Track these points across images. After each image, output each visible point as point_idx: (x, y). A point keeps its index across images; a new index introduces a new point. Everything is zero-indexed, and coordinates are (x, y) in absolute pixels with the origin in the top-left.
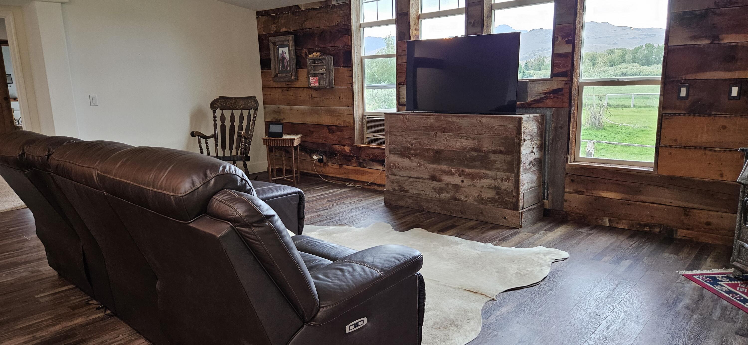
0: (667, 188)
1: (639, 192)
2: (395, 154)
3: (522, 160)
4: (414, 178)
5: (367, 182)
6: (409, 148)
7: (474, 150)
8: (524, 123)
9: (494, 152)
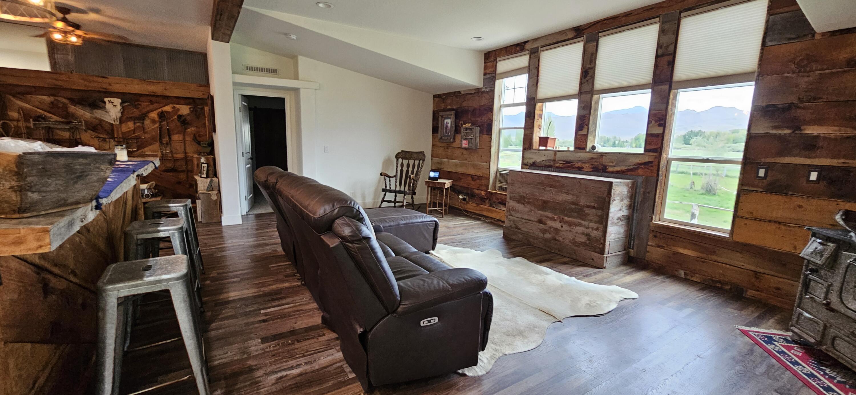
0: (740, 253)
1: (714, 253)
2: (513, 200)
3: (611, 215)
4: (525, 219)
5: (495, 219)
6: (524, 197)
7: (573, 203)
8: (614, 187)
9: (588, 207)
